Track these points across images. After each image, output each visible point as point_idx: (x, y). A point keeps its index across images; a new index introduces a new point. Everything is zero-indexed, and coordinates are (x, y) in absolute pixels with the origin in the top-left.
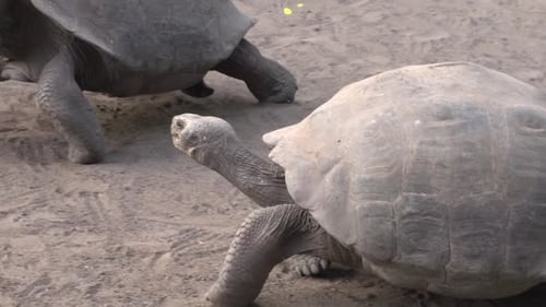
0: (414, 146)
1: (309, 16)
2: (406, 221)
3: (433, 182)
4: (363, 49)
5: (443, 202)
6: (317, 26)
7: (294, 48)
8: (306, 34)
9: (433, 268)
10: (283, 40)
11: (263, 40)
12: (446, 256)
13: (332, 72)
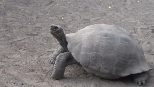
0: (97, 41)
1: (115, 9)
2: (93, 58)
3: (100, 50)
4: (128, 16)
5: (101, 55)
6: (117, 11)
7: (111, 16)
8: (114, 13)
9: (97, 70)
10: (108, 14)
11: (104, 14)
12: (100, 68)
13: (120, 22)
